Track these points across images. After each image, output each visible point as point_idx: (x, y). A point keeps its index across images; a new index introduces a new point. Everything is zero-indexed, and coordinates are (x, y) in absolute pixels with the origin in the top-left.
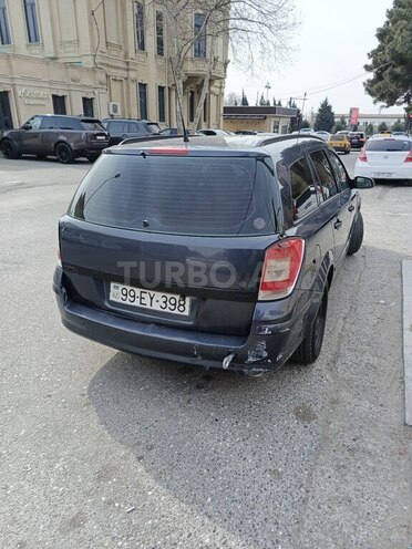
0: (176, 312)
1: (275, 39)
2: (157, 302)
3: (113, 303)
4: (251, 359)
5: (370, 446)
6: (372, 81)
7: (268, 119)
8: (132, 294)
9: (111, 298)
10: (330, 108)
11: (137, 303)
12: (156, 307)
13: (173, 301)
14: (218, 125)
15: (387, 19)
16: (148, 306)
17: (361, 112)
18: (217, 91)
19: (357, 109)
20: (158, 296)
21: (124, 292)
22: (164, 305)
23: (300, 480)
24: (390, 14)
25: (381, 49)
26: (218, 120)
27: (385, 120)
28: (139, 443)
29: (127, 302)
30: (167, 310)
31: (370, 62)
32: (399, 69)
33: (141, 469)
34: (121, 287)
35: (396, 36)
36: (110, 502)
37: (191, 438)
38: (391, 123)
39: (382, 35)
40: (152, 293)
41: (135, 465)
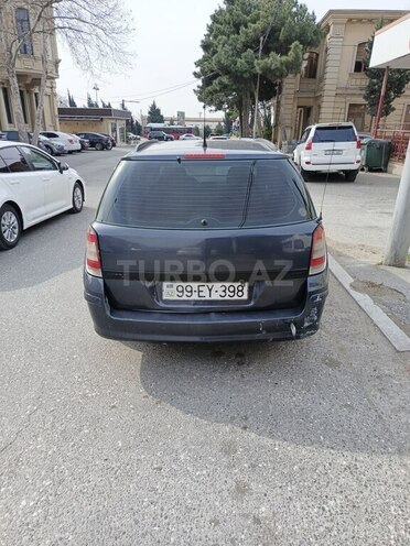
0: (236, 297)
1: (110, 42)
2: (217, 291)
3: (166, 302)
4: (306, 324)
5: (387, 372)
6: (202, 88)
7: (104, 122)
8: (189, 289)
9: (164, 298)
10: (158, 111)
11: (195, 297)
12: (215, 297)
13: (232, 289)
14: (55, 127)
15: (207, 32)
16: (208, 298)
17: (186, 116)
18: (48, 91)
19: (183, 114)
20: (218, 286)
21: (180, 289)
22: (223, 294)
23: (366, 405)
24: (211, 29)
25: (205, 59)
26: (53, 121)
27: (209, 124)
28: (233, 418)
29: (185, 298)
30: (227, 298)
31: (198, 70)
32: (225, 79)
33: (253, 435)
34: (176, 285)
35: (219, 50)
36: (253, 466)
37: (269, 402)
38: (213, 126)
39: (206, 46)
40: (210, 285)
41: (245, 434)
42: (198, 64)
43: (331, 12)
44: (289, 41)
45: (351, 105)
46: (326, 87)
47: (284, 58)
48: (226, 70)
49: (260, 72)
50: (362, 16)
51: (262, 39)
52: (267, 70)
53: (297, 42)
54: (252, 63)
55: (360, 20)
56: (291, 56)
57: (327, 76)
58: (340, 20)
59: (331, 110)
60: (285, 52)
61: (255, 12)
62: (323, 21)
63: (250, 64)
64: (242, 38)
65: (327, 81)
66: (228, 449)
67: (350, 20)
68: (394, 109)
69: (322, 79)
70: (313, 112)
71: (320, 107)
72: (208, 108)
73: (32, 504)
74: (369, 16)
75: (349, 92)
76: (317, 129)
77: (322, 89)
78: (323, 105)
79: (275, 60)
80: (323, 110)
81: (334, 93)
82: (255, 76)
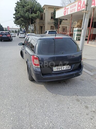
0: (69, 69)
2: (65, 68)
3: (55, 71)
8: (59, 68)
11: (60, 70)
12: (65, 69)
13: (68, 67)
16: (63, 69)
21: (57, 68)
25: (16, 14)
28: (74, 94)
29: (58, 70)
30: (67, 69)
32: (22, 19)
33: (80, 97)
34: (56, 67)
35: (20, 11)
36: (85, 102)
37: (77, 90)
38: (17, 30)
39: (16, 10)
40: (63, 67)
41: (78, 97)
42: (14, 15)
43: (45, 5)
44: (36, 11)
45: (51, 26)
46: (46, 22)
47: (36, 15)
48: (22, 17)
49: (31, 17)
50: (51, 7)
51: (30, 10)
52: (32, 17)
53: (38, 11)
54: (29, 15)
55: (51, 8)
56: (37, 14)
57: (46, 19)
58: (47, 7)
59: (47, 27)
60: (36, 13)
61: (27, 3)
62: (43, 7)
63: (28, 15)
64: (25, 9)
65: (46, 21)
66: (78, 100)
67: (49, 7)
68: (60, 27)
69: (44, 20)
70: (43, 27)
71: (44, 26)
72: (17, 26)
73: (48, 123)
74: (53, 7)
75: (50, 23)
76: (49, 31)
77: (44, 22)
78: (45, 26)
79: (34, 15)
80: (45, 27)
81: (47, 23)
82: (30, 18)
